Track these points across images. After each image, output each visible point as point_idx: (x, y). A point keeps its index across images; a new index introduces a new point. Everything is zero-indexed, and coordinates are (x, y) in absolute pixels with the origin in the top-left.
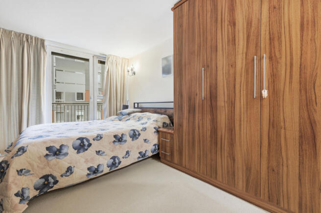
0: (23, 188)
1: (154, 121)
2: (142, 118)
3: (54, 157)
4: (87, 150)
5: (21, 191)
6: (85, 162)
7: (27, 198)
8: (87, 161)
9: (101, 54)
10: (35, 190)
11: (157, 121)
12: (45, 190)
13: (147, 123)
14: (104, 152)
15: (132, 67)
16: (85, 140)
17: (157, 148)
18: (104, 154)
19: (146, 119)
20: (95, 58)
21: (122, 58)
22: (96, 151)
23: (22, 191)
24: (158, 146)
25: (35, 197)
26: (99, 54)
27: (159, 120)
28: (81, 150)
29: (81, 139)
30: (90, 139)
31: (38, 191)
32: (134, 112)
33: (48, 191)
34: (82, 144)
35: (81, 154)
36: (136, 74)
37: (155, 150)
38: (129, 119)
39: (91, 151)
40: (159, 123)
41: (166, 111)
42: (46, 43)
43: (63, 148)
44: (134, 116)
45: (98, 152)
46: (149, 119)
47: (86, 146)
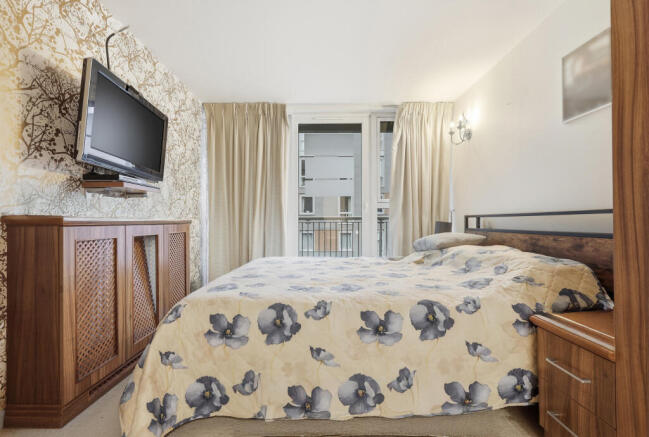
0: (167, 395)
1: (517, 279)
2: (479, 264)
3: (221, 341)
4: (288, 338)
5: (161, 400)
6: (283, 369)
7: (171, 420)
8: (287, 368)
9: (385, 106)
10: (187, 405)
11: (530, 281)
12: (206, 411)
13: (488, 282)
14: (331, 357)
15: (461, 118)
16: (285, 313)
17: (528, 385)
18: (331, 361)
19: (492, 269)
20: (374, 117)
21: (437, 103)
22: (311, 349)
23: (165, 401)
24: (535, 380)
25: (187, 422)
26: (381, 108)
27: (545, 278)
28: (276, 338)
29: (279, 308)
30: (298, 312)
31: (194, 409)
32: (458, 243)
33: (212, 415)
34: (278, 322)
35: (276, 347)
36: (473, 135)
37: (518, 392)
38: (440, 263)
39: (299, 345)
40: (543, 290)
41: (579, 247)
42: (289, 111)
43: (240, 323)
44: (454, 255)
45: (316, 352)
46: (500, 269)
47: (288, 328)
